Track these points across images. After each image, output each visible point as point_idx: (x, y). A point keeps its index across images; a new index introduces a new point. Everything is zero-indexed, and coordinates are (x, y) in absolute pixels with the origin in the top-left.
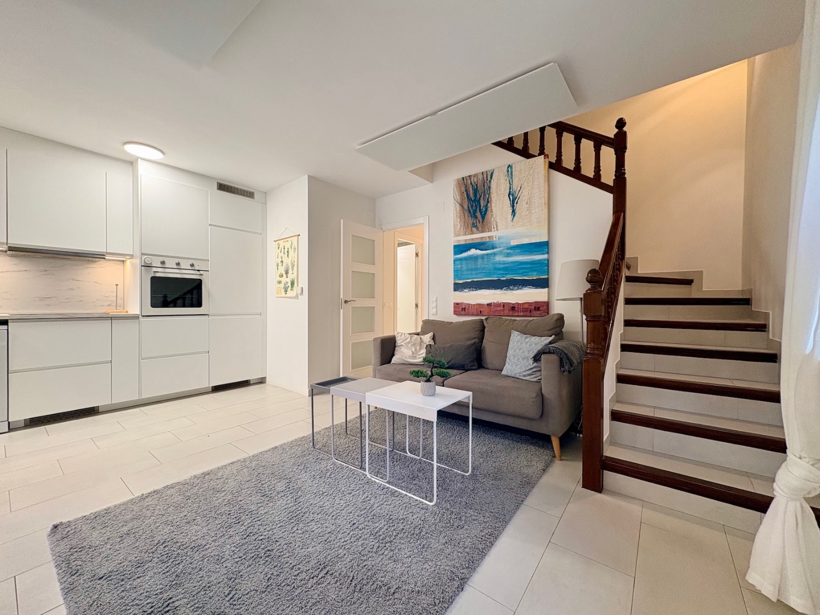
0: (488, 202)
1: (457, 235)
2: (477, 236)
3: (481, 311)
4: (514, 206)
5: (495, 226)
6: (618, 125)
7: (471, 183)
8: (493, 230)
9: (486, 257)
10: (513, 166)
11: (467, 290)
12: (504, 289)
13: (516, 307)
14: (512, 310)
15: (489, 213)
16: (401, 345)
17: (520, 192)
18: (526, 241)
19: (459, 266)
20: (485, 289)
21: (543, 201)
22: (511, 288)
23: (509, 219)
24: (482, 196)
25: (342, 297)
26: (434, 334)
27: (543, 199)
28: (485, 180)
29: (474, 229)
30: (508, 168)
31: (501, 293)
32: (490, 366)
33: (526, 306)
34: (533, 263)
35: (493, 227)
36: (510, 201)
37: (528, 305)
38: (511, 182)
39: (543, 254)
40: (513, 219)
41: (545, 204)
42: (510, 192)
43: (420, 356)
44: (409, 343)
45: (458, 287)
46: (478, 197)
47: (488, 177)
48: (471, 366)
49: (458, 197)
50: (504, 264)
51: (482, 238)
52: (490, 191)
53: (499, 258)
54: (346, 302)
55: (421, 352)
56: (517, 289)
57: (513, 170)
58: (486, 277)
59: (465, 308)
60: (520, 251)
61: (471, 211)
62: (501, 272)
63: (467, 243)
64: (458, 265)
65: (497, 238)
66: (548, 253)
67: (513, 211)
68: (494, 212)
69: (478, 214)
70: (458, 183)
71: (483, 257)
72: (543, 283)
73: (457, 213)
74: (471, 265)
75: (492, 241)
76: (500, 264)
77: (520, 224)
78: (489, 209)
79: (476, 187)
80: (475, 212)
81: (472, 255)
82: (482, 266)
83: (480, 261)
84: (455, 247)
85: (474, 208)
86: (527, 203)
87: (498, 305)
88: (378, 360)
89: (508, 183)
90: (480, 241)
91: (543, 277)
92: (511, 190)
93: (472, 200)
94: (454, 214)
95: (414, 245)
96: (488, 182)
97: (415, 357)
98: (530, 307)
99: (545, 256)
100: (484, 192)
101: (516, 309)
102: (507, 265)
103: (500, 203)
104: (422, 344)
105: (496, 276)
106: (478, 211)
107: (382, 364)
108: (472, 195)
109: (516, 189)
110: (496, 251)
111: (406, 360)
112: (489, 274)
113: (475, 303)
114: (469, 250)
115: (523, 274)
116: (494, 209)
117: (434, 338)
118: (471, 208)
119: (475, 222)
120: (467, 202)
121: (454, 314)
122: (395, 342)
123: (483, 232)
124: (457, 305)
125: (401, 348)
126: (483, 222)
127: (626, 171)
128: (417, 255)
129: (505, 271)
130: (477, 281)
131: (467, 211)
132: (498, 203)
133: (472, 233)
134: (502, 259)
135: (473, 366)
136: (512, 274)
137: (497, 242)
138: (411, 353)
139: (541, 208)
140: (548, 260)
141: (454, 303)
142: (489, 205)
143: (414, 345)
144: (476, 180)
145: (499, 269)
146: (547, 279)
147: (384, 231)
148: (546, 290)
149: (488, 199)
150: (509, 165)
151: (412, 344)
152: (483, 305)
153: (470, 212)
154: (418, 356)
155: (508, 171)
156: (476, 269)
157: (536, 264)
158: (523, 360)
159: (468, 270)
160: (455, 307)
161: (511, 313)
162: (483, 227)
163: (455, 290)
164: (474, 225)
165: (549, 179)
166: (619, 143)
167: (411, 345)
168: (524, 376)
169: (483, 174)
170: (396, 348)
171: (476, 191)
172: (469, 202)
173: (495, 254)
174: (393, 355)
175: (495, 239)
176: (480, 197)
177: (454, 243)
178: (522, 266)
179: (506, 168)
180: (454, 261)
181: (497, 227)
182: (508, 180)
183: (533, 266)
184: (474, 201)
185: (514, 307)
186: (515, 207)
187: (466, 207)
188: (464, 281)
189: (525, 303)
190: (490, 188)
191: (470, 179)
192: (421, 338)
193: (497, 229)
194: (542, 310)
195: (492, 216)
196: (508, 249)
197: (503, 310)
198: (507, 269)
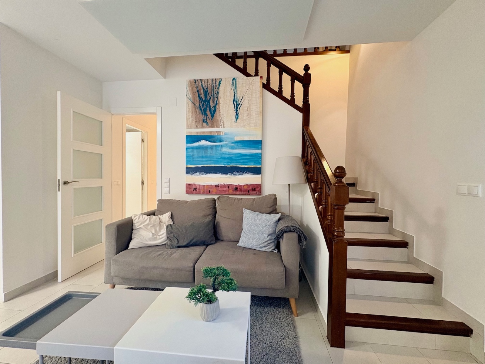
0: (217, 104)
1: (189, 127)
2: (207, 130)
3: (210, 191)
4: (238, 110)
5: (222, 124)
6: (306, 68)
7: (202, 86)
8: (220, 127)
9: (214, 148)
10: (237, 79)
11: (198, 174)
12: (229, 174)
13: (238, 188)
14: (235, 190)
15: (217, 112)
16: (140, 228)
17: (242, 101)
18: (246, 138)
19: (191, 154)
20: (214, 173)
21: (259, 111)
22: (235, 173)
23: (234, 120)
24: (212, 98)
25: (59, 177)
26: (172, 213)
27: (259, 109)
28: (214, 86)
29: (205, 124)
30: (233, 80)
31: (226, 177)
32: (225, 238)
33: (246, 187)
34: (251, 155)
35: (220, 125)
36: (234, 106)
37: (247, 186)
38: (235, 91)
39: (259, 149)
40: (236, 121)
41: (260, 112)
42: (234, 99)
43: (161, 237)
44: (148, 225)
45: (189, 171)
46: (208, 98)
47: (217, 84)
48: (211, 242)
49: (190, 96)
50: (229, 154)
51: (211, 132)
52: (218, 95)
53: (225, 150)
54: (65, 183)
55: (161, 233)
56: (239, 175)
57: (237, 82)
58: (214, 164)
59: (196, 189)
60: (241, 145)
61: (202, 108)
62: (226, 160)
63: (199, 135)
64: (190, 152)
65: (224, 133)
66: (261, 149)
67: (237, 114)
68: (222, 113)
69: (208, 112)
70: (191, 83)
71: (212, 147)
72: (257, 171)
73: (189, 109)
74: (202, 153)
75: (219, 136)
76: (226, 154)
77: (242, 125)
78: (217, 110)
79: (206, 90)
80: (205, 110)
81: (203, 145)
82: (211, 155)
83: (209, 151)
84: (187, 137)
85: (205, 107)
86: (247, 110)
87: (224, 186)
88: (113, 249)
89: (233, 92)
90: (210, 134)
91: (258, 166)
92: (235, 98)
93: (203, 100)
94: (187, 109)
95: (141, 132)
96: (217, 88)
97: (155, 239)
98: (248, 188)
99: (259, 151)
100: (213, 95)
101: (238, 189)
102: (232, 156)
103: (226, 106)
104: (161, 223)
105: (223, 163)
106: (208, 110)
107: (118, 251)
108: (203, 96)
109: (239, 97)
110: (224, 144)
111: (147, 243)
112: (217, 162)
113: (205, 185)
114: (200, 140)
115: (243, 163)
116: (221, 111)
117: (172, 217)
118: (201, 107)
119: (205, 118)
120: (198, 101)
121: (186, 193)
122: (133, 225)
123: (212, 127)
124: (188, 186)
125: (139, 232)
126: (212, 119)
127: (309, 100)
128: (143, 141)
129: (230, 160)
130: (206, 166)
131: (199, 108)
132: (225, 106)
133: (203, 127)
134: (227, 151)
135: (212, 240)
136: (235, 163)
137: (224, 137)
138: (151, 234)
139: (257, 116)
140: (261, 154)
141: (186, 184)
142: (217, 106)
143: (154, 226)
144: (206, 84)
145: (225, 158)
146: (260, 168)
147: (113, 115)
148: (260, 176)
149: (217, 101)
150: (234, 78)
151: (152, 225)
152: (212, 186)
153: (201, 110)
154: (158, 237)
155: (233, 83)
156: (206, 157)
157: (253, 156)
158: (258, 234)
159: (199, 157)
160: (187, 187)
161: (234, 192)
162: (212, 124)
163: (187, 173)
164: (204, 121)
165: (263, 96)
166: (306, 80)
167: (151, 227)
168: (261, 248)
169: (212, 81)
170: (133, 231)
171: (206, 93)
172: (200, 102)
173: (222, 146)
174: (131, 239)
175: (222, 134)
176: (210, 99)
177: (187, 133)
178: (243, 157)
179: (232, 80)
180: (187, 149)
181: (224, 125)
182: (233, 89)
183: (251, 158)
184: (205, 101)
185: (237, 188)
186: (238, 112)
187: (197, 105)
188: (196, 166)
189: (245, 185)
190: (218, 93)
191: (201, 82)
192: (159, 218)
193: (224, 126)
194: (257, 191)
195: (220, 115)
196: (232, 143)
197: (228, 191)
198: (231, 159)
